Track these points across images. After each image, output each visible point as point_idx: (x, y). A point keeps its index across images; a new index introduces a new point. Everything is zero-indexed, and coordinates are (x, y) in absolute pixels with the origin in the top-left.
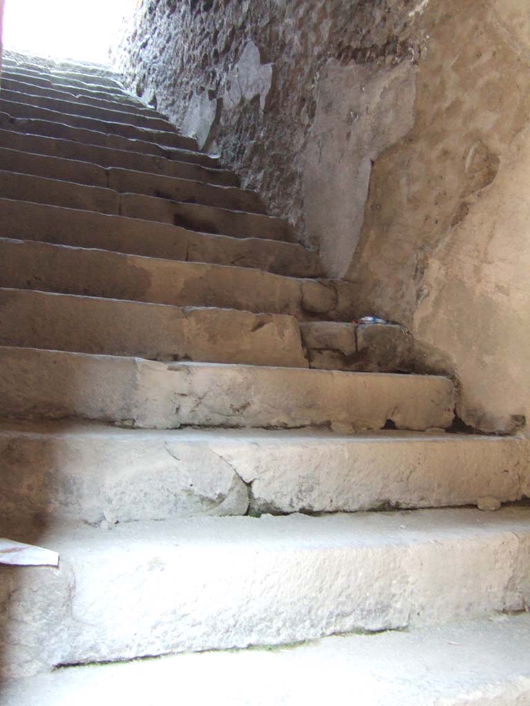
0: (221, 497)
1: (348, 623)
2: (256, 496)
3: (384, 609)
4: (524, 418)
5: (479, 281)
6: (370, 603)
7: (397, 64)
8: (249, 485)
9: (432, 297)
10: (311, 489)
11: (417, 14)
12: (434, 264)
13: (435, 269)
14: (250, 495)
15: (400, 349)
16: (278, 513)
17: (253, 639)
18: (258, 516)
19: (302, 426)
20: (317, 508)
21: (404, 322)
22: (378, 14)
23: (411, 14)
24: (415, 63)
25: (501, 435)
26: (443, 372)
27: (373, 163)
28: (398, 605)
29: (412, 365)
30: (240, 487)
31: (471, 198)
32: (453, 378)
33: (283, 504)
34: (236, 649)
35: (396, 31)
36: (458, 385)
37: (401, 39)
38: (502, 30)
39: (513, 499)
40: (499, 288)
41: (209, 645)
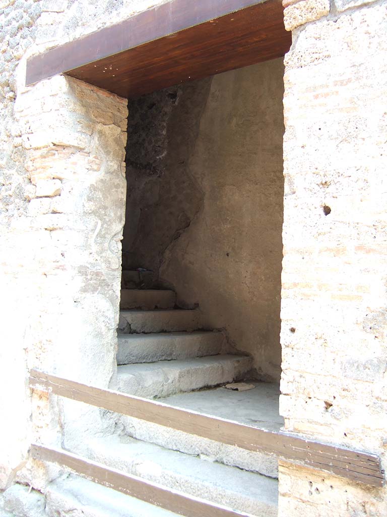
0: (124, 329)
1: (164, 358)
2: (132, 328)
3: (171, 354)
4: (198, 304)
5: (183, 259)
6: (168, 353)
7: (151, 174)
8: (130, 325)
9: (166, 263)
10: (145, 326)
11: (160, 158)
12: (167, 252)
13: (167, 254)
14: (130, 328)
15: (153, 280)
16: (137, 333)
17: (144, 361)
18: (132, 334)
19: (132, 308)
20: (146, 332)
21: (154, 271)
22: (143, 153)
23: (158, 157)
24: (159, 177)
25: (191, 309)
26: (170, 289)
27: (141, 210)
28: (174, 354)
29: (158, 287)
30: (128, 326)
31: (181, 231)
32: (174, 291)
33: (138, 330)
34: (141, 363)
35: (151, 162)
36: (176, 293)
37: (153, 165)
38: (192, 178)
39: (196, 329)
40: (190, 262)
41: (136, 362)
